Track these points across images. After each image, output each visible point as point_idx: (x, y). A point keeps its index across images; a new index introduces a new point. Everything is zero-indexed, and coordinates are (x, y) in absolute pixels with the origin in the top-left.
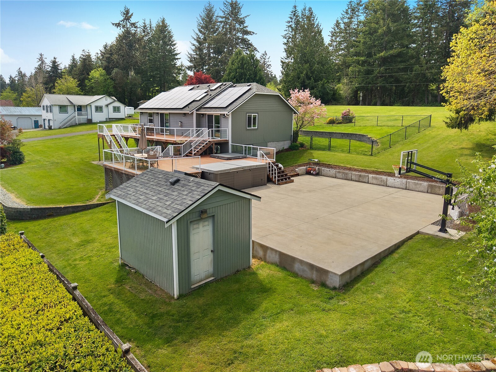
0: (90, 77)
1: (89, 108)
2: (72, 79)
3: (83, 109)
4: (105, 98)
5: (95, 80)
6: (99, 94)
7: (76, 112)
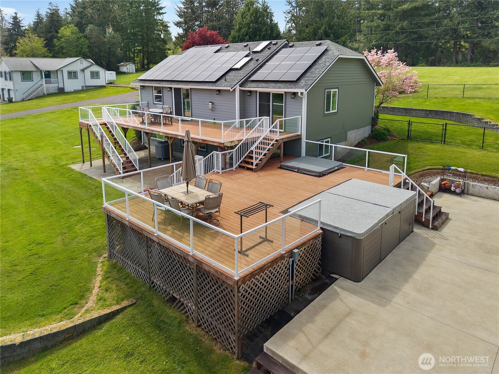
0: (59, 35)
1: (59, 74)
2: (37, 38)
3: (52, 76)
4: (79, 61)
5: (65, 39)
6: (71, 57)
7: (44, 80)
